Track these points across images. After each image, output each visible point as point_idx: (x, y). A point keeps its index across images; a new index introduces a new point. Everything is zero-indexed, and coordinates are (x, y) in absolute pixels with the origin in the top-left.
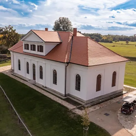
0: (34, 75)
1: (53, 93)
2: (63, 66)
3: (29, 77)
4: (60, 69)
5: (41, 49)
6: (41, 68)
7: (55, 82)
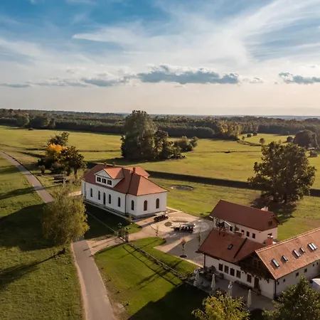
0: (104, 200)
1: (119, 212)
2: (124, 195)
3: (101, 202)
4: (122, 196)
5: (110, 183)
6: (110, 196)
7: (119, 205)
